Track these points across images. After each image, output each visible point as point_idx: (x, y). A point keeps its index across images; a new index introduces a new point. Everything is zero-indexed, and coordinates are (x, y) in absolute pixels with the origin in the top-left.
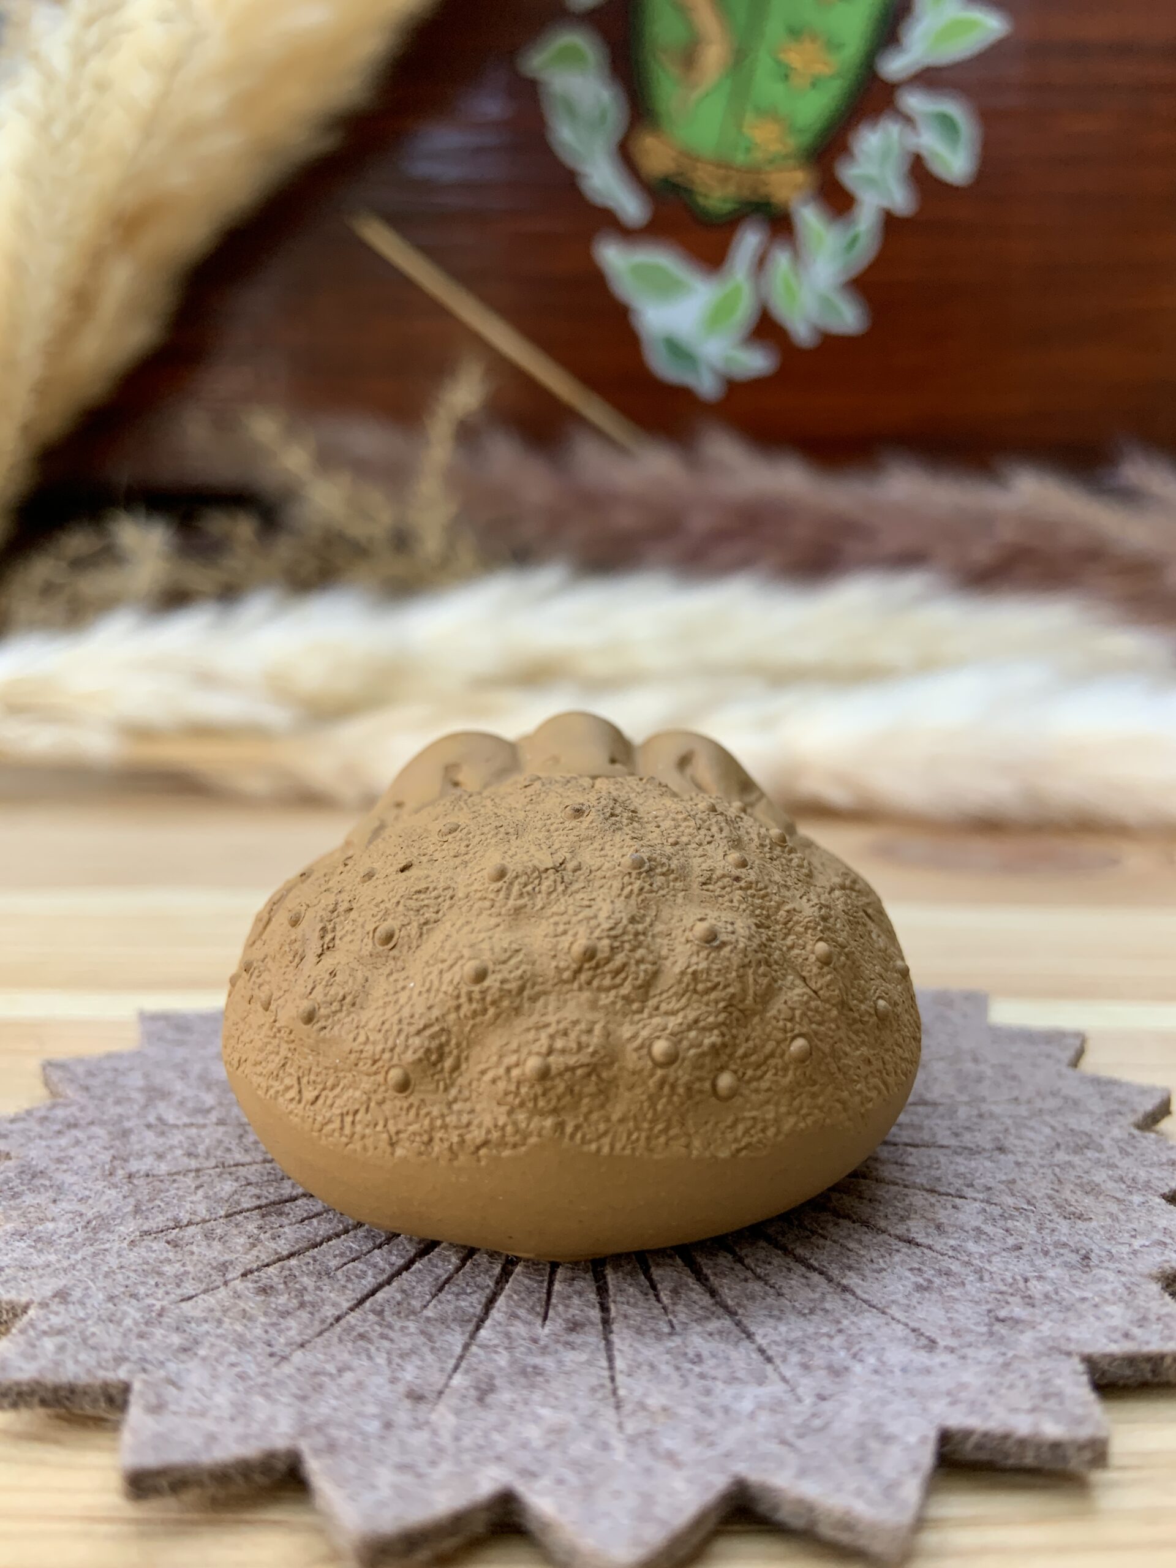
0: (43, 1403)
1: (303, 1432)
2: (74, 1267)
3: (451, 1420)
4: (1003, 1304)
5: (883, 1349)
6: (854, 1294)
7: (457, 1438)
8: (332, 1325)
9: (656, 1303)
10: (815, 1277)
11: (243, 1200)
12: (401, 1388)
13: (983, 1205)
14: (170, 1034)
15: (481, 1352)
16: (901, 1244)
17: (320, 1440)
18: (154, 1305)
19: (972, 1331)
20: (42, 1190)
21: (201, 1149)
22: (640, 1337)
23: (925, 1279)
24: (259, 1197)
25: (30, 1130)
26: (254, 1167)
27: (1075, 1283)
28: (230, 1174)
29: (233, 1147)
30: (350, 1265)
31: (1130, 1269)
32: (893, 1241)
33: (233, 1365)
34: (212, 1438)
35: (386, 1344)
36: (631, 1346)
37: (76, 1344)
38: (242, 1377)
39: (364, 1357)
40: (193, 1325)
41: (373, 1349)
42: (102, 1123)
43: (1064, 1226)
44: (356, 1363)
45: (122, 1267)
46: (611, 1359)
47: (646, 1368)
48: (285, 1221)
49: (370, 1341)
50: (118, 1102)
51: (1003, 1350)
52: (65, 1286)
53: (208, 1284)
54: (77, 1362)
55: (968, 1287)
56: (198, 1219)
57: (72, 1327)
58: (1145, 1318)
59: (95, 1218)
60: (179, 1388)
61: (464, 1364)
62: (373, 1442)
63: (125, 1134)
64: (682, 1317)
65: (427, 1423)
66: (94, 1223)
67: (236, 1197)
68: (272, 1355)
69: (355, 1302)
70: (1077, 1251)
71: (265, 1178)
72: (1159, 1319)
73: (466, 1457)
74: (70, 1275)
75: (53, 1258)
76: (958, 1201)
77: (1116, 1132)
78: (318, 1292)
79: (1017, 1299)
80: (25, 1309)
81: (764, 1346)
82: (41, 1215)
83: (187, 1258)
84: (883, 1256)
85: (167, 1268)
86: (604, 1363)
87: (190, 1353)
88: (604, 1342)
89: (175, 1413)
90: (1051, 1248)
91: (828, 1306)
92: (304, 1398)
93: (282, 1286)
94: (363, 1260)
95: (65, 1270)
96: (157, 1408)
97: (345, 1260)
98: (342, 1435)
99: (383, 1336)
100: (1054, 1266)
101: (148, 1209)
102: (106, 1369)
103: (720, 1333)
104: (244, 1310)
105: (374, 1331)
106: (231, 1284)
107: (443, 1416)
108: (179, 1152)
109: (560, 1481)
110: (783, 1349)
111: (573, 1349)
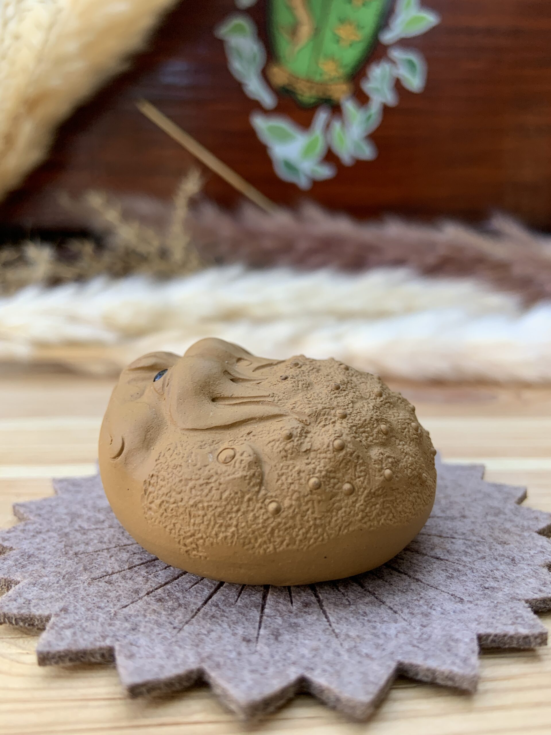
0: (71, 660)
1: (202, 660)
2: (64, 596)
3: (266, 649)
4: (486, 582)
5: (442, 604)
6: (421, 582)
7: (272, 656)
8: (196, 613)
9: (339, 592)
10: (404, 576)
11: (134, 561)
12: (239, 637)
13: (464, 541)
15: (269, 619)
16: (435, 560)
17: (211, 663)
18: (110, 611)
19: (476, 594)
20: (35, 563)
21: (106, 539)
22: (337, 607)
23: (450, 574)
24: (141, 559)
25: (19, 536)
26: (134, 546)
27: (512, 570)
28: (124, 549)
29: (121, 537)
30: (195, 586)
31: (532, 563)
32: (431, 559)
33: (159, 634)
34: (162, 667)
35: (225, 619)
36: (334, 611)
37: (80, 631)
38: (165, 638)
39: (217, 625)
40: (133, 618)
41: (220, 622)
42: (53, 531)
43: (499, 547)
44: (214, 628)
45: (88, 595)
46: (327, 617)
47: (344, 620)
48: (158, 569)
49: (217, 618)
50: (57, 520)
51: (492, 600)
52: (64, 605)
53: (132, 599)
54: (84, 640)
55: (469, 575)
56: (116, 571)
57: (75, 624)
58: (545, 583)
59: (67, 574)
60: (138, 647)
61: (263, 625)
62: (236, 662)
63: (67, 534)
64: (352, 597)
65: (256, 651)
66: (67, 576)
67: (131, 559)
68: (174, 628)
69: (203, 602)
70: (509, 558)
71: (141, 550)
73: (280, 665)
74: (64, 601)
75: (53, 593)
76: (453, 540)
77: (509, 506)
78: (185, 599)
79: (490, 579)
80: (48, 618)
81: (392, 607)
82: (40, 575)
83: (118, 589)
84: (429, 565)
85: (110, 594)
86: (325, 619)
87: (136, 631)
88: (321, 611)
89: (141, 658)
90: (497, 557)
91: (412, 587)
92: (197, 646)
93: (167, 598)
94: (200, 583)
95: (61, 599)
96: (131, 656)
97: (192, 584)
98: (221, 660)
99: (222, 616)
100: (501, 564)
101: (90, 568)
102: (100, 641)
103: (371, 602)
104: (154, 610)
105: (217, 614)
106: (143, 598)
107: (262, 648)
108: (96, 541)
109: (324, 671)
110: (400, 607)
111: (309, 614)
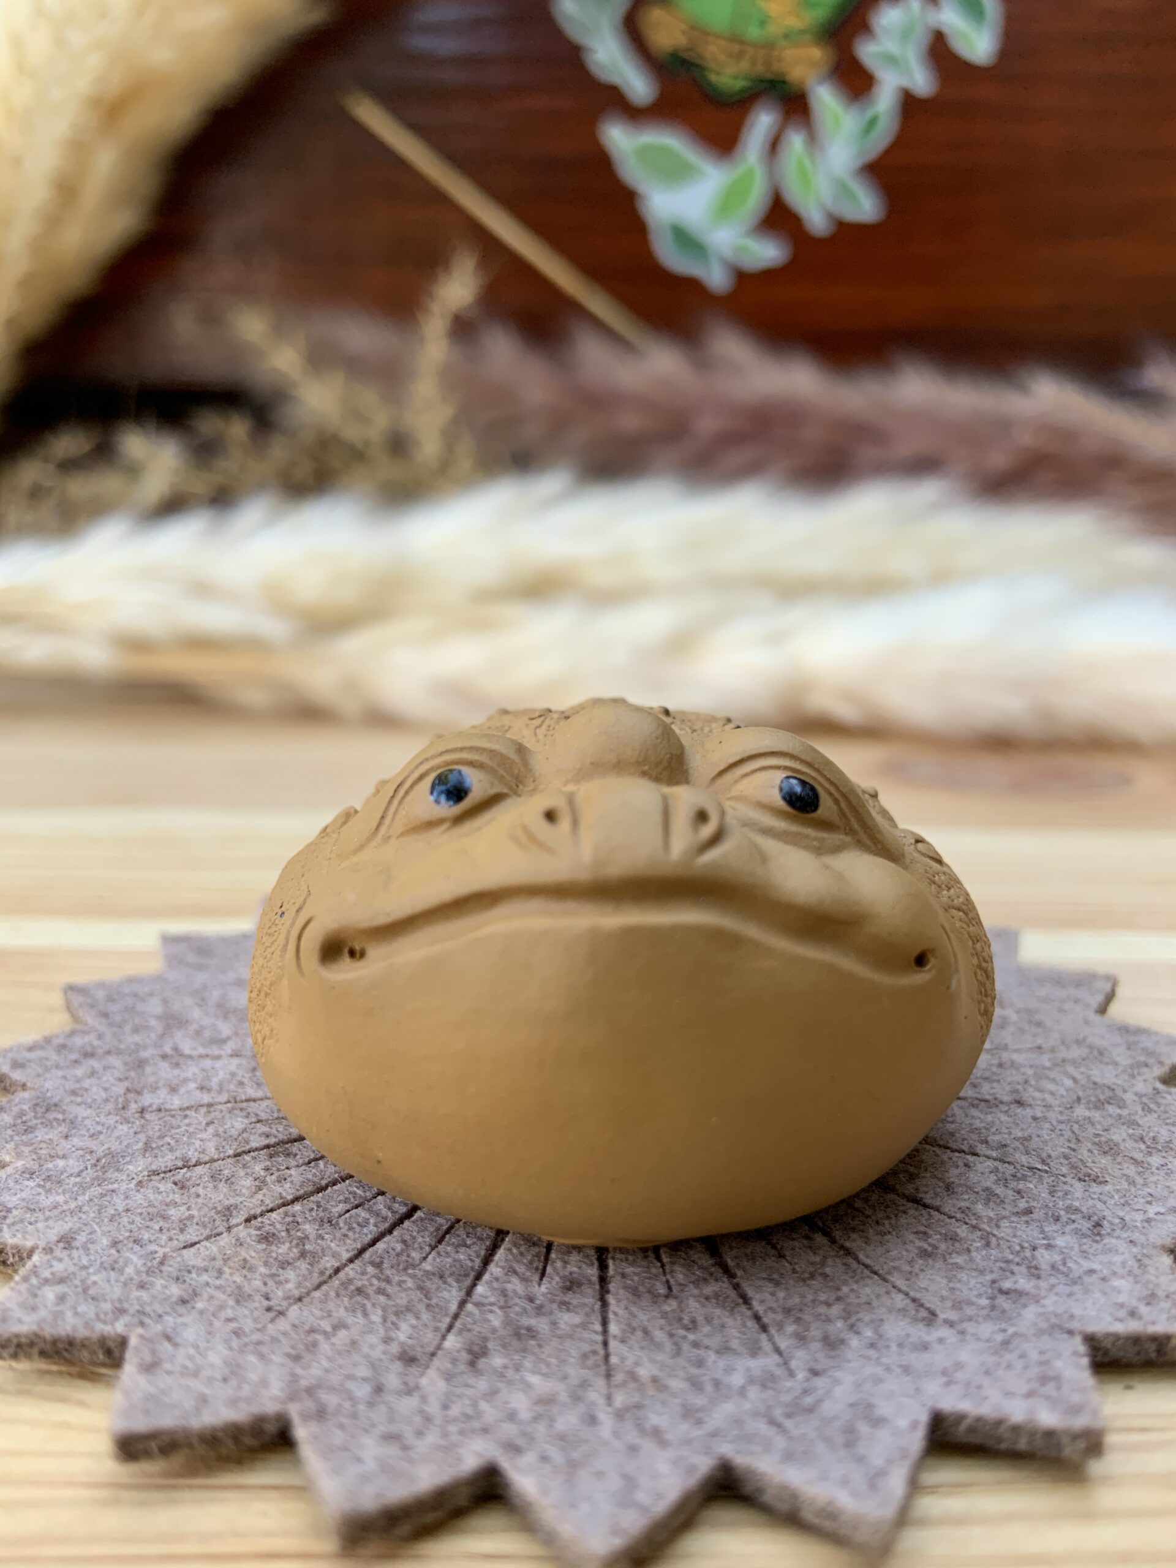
0: (43, 1354)
1: (292, 1397)
2: (80, 1209)
3: (441, 1385)
4: (1008, 1274)
5: (882, 1320)
6: (857, 1259)
7: (445, 1407)
8: (330, 1277)
9: (655, 1261)
10: (819, 1239)
11: (252, 1138)
12: (395, 1348)
13: (996, 1164)
14: (192, 958)
15: (476, 1311)
16: (910, 1205)
17: (309, 1405)
18: (156, 1252)
19: (973, 1304)
20: (55, 1124)
21: (214, 1083)
22: (635, 1299)
23: (930, 1245)
24: (268, 1136)
25: (47, 1059)
26: (265, 1103)
27: (1084, 1254)
28: (241, 1109)
29: (246, 1081)
30: (353, 1213)
31: (1143, 1238)
33: (229, 1320)
34: (203, 1400)
35: (382, 1299)
36: (626, 1308)
37: (77, 1294)
38: (238, 1333)
39: (359, 1314)
40: (194, 1275)
41: (369, 1306)
42: (119, 1052)
43: (1078, 1189)
44: (350, 1320)
45: (128, 1210)
46: (605, 1323)
47: (639, 1334)
48: (293, 1163)
49: (367, 1297)
50: (136, 1030)
51: (1003, 1326)
52: (71, 1229)
53: (211, 1230)
54: (76, 1314)
55: (974, 1254)
56: (207, 1158)
57: (74, 1274)
58: (1153, 1295)
60: (176, 1345)
61: (458, 1324)
62: (362, 1408)
63: (141, 1064)
64: (680, 1277)
65: (417, 1388)
66: (104, 1161)
67: (245, 1135)
68: (269, 1309)
69: (356, 1252)
70: (1089, 1218)
71: (276, 1115)
72: (1167, 1296)
73: (453, 1429)
74: (76, 1218)
75: (60, 1199)
76: (970, 1158)
77: (1140, 1086)
78: (319, 1241)
79: (1023, 1269)
80: (31, 1253)
81: (761, 1313)
82: (53, 1152)
83: (193, 1202)
84: (888, 1218)
85: (172, 1212)
86: (598, 1327)
87: (189, 1306)
88: (599, 1303)
89: (169, 1373)
90: (1062, 1213)
91: (828, 1270)
92: (297, 1358)
93: (284, 1234)
94: (366, 1206)
95: (71, 1213)
96: (150, 1368)
97: (348, 1207)
98: (331, 1400)
99: (380, 1291)
100: (1063, 1233)
101: (158, 1147)
102: (105, 1322)
103: (717, 1296)
104: (245, 1260)
105: (371, 1285)
106: (235, 1230)
107: (432, 1381)
108: (192, 1085)
109: (544, 1459)
110: (779, 1317)
111: (568, 1310)
